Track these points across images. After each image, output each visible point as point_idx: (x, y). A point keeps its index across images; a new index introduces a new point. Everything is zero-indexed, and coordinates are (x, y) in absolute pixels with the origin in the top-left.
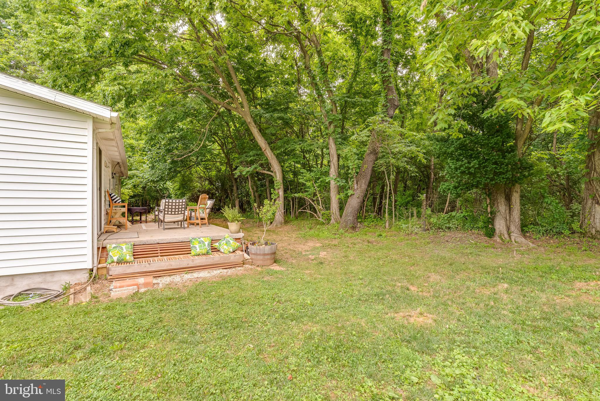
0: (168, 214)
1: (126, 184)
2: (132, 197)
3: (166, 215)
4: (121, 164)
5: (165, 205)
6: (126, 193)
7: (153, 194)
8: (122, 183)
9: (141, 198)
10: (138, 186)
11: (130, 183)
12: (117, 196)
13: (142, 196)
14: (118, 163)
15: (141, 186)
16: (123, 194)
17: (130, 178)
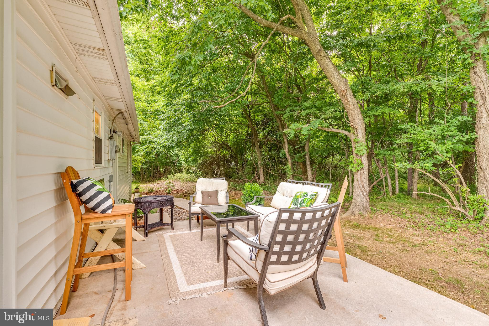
0: (278, 262)
1: (138, 151)
2: (144, 164)
3: (271, 268)
4: (126, 115)
5: (276, 231)
6: (138, 161)
7: (164, 160)
8: (134, 149)
9: (153, 164)
10: (151, 153)
11: (142, 149)
12: (99, 187)
13: (153, 162)
14: (121, 112)
15: (154, 153)
16: (135, 161)
17: (143, 144)
